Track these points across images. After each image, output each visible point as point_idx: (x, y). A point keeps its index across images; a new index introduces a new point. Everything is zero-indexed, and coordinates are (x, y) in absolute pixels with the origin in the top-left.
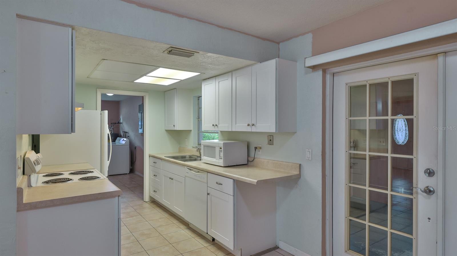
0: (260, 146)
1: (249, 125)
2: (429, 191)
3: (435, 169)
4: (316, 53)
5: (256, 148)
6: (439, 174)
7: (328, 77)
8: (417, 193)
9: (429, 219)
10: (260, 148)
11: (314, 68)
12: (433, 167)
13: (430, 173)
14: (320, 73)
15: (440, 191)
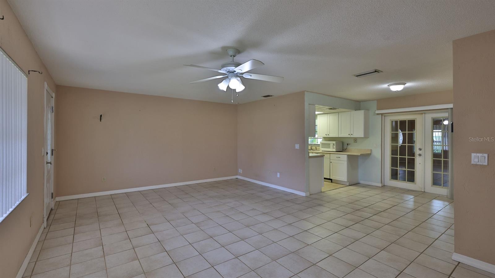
0: (350, 143)
1: (349, 135)
2: (420, 155)
3: (422, 148)
4: (378, 109)
5: (347, 144)
6: (423, 150)
7: (383, 117)
8: (416, 156)
9: (420, 164)
10: (350, 144)
11: (378, 114)
12: (421, 147)
13: (420, 149)
14: (381, 115)
15: (423, 155)
